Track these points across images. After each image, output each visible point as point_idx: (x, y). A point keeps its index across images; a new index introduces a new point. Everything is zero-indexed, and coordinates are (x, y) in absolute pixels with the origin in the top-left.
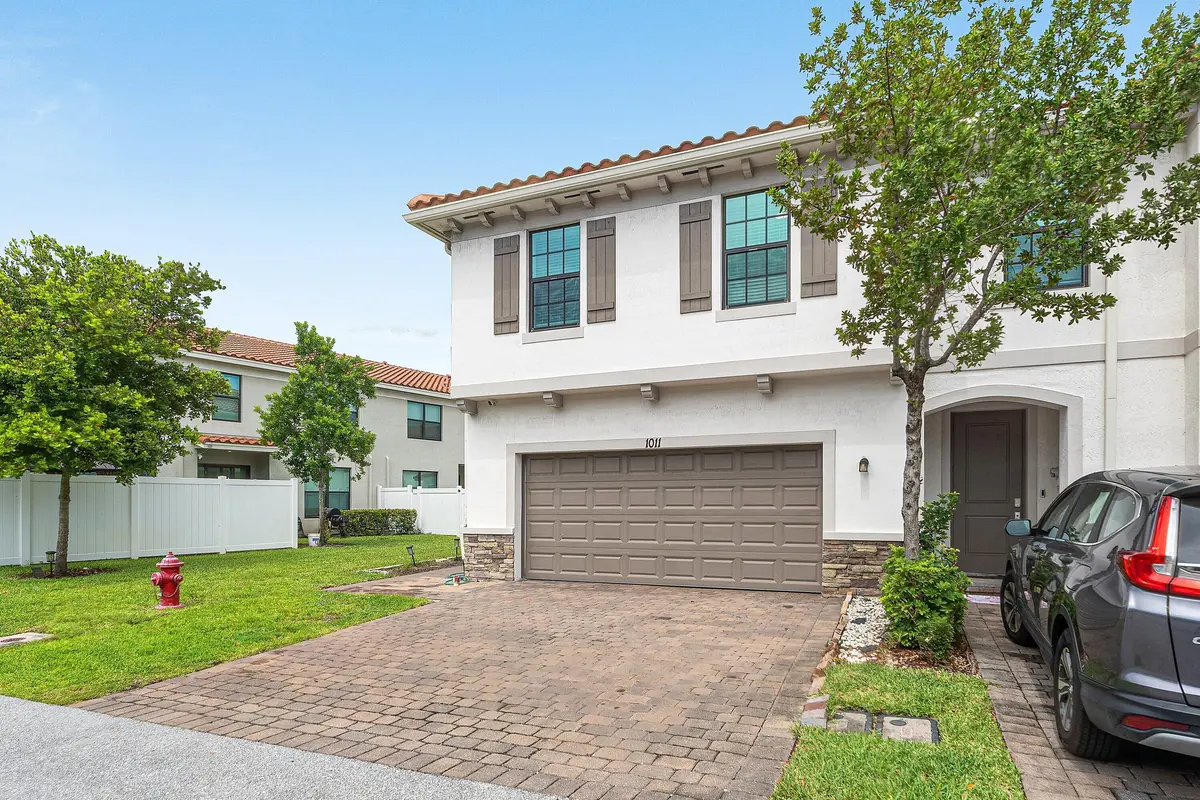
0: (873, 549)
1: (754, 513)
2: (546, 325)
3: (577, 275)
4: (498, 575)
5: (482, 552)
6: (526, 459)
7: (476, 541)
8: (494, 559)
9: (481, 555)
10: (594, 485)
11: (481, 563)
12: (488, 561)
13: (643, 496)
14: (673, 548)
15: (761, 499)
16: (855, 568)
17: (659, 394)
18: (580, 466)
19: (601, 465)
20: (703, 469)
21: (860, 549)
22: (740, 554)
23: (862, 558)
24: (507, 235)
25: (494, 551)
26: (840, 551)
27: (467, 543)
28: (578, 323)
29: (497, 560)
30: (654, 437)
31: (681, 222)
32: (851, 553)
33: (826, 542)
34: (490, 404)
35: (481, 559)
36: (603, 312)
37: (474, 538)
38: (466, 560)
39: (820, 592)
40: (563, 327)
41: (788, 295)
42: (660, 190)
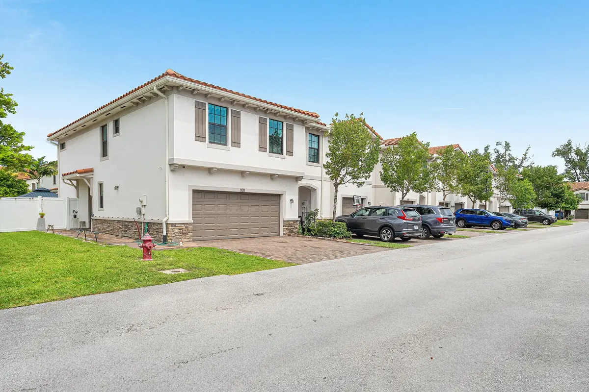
0: (293, 222)
1: (265, 214)
2: (213, 141)
3: (226, 127)
4: (186, 240)
5: (177, 231)
6: (195, 191)
8: (183, 234)
10: (218, 203)
12: (181, 234)
13: (234, 208)
14: (243, 225)
15: (267, 209)
16: (290, 228)
17: (242, 174)
18: (212, 196)
19: (220, 196)
20: (251, 200)
21: (291, 222)
22: (260, 226)
23: (291, 225)
24: (200, 101)
25: (184, 230)
26: (287, 223)
27: (170, 227)
28: (226, 144)
29: (185, 234)
30: (243, 188)
31: (259, 122)
32: (288, 223)
33: (284, 221)
34: (184, 167)
35: (177, 234)
36: (237, 143)
37: (174, 225)
38: (169, 235)
39: (279, 235)
40: (220, 144)
41: (282, 153)
42: (255, 109)
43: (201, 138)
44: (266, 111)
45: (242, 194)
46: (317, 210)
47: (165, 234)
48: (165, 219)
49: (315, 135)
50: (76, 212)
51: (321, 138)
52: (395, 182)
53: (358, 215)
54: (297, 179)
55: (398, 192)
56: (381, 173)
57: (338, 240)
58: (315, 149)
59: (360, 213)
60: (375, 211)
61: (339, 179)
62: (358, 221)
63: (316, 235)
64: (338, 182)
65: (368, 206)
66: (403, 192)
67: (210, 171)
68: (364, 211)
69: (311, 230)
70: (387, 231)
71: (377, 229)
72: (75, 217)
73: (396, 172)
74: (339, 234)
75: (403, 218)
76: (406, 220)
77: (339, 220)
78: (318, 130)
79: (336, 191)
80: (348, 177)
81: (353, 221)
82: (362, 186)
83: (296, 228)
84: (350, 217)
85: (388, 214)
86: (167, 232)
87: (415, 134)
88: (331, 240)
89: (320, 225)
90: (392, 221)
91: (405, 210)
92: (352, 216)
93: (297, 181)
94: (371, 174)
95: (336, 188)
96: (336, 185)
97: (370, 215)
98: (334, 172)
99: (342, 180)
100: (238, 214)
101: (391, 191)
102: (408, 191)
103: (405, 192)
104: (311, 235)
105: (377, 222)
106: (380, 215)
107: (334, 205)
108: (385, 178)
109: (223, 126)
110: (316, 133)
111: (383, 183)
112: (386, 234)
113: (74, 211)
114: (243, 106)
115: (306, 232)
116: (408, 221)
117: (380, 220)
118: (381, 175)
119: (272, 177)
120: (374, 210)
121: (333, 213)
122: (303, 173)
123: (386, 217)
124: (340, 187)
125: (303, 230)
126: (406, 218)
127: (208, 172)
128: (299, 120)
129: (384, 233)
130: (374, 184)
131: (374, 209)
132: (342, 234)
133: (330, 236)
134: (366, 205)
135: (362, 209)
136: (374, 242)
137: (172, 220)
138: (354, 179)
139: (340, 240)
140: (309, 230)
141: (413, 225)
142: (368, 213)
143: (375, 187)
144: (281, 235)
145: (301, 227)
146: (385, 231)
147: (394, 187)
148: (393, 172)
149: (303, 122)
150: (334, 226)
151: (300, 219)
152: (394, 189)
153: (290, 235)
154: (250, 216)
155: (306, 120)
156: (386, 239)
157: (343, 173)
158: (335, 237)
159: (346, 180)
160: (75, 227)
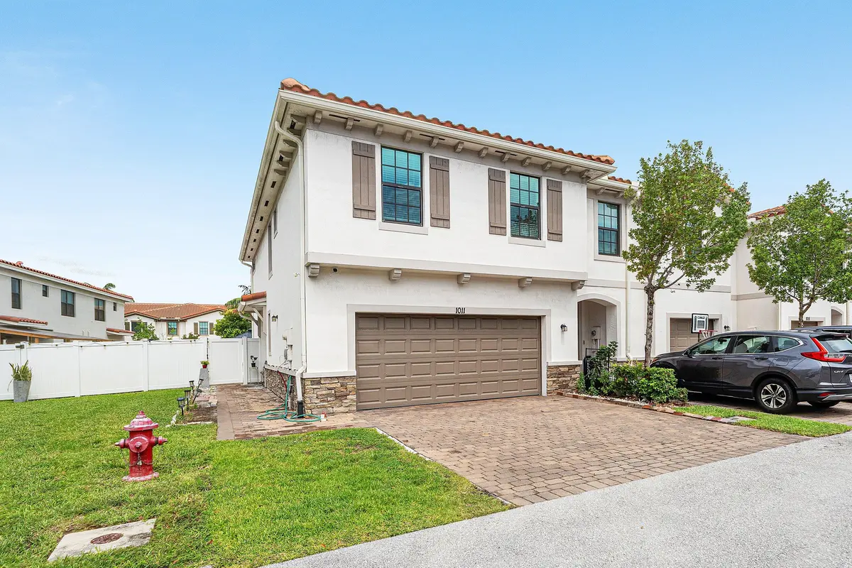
0: (567, 369)
1: (510, 354)
2: (392, 218)
3: (420, 190)
4: (342, 409)
5: (324, 392)
6: (360, 316)
7: (319, 383)
8: (336, 397)
9: (323, 395)
10: (413, 337)
11: (323, 401)
12: (331, 399)
13: (445, 344)
14: (465, 377)
15: (514, 345)
16: (560, 379)
18: (400, 324)
19: (415, 323)
20: (481, 328)
21: (562, 369)
22: (501, 378)
23: (562, 374)
24: (364, 142)
25: (337, 390)
26: (555, 371)
27: (309, 386)
28: (420, 223)
29: (340, 397)
30: (461, 307)
31: (489, 179)
32: (558, 372)
33: (549, 367)
34: (335, 270)
35: (323, 398)
36: (442, 220)
37: (317, 381)
38: (308, 400)
39: (539, 394)
40: (408, 223)
41: (538, 237)
42: (478, 154)
43: (366, 213)
44: (501, 156)
45: (459, 319)
46: (615, 344)
47: (300, 398)
48: (300, 371)
49: (611, 205)
50: (255, 359)
51: (623, 209)
52: (783, 283)
53: (703, 352)
54: (574, 285)
55: (791, 301)
56: (750, 267)
57: (655, 408)
58: (611, 230)
59: (707, 347)
60: (742, 342)
61: (656, 277)
62: (703, 365)
63: (611, 394)
64: (655, 283)
65: (724, 332)
66: (801, 301)
67: (391, 276)
68: (716, 343)
69: (601, 385)
70: (774, 388)
71: (748, 383)
72: (253, 365)
73: (783, 263)
74: (658, 393)
75: (820, 356)
76: (827, 361)
77: (661, 363)
78: (617, 193)
79: (651, 304)
80: (677, 272)
81: (689, 364)
82: (709, 287)
83: (574, 379)
84: (684, 357)
85: (778, 348)
86: (303, 394)
87: (825, 183)
88: (640, 407)
89: (620, 374)
90: (789, 365)
91: (822, 338)
92: (690, 352)
93: (573, 290)
94: (729, 261)
95: (651, 298)
96: (650, 291)
97: (729, 350)
98: (646, 265)
99: (663, 279)
100: (455, 356)
101: (775, 302)
102: (813, 298)
103: (806, 301)
104: (601, 393)
105: (749, 366)
106: (752, 349)
107: (647, 333)
108: (760, 276)
109: (414, 189)
110: (611, 198)
111: (754, 288)
112: (773, 395)
113: (252, 357)
114: (454, 148)
115: (592, 388)
116: (832, 365)
117: (756, 363)
118: (751, 270)
119: (521, 283)
120: (738, 339)
121: (646, 348)
122: (586, 274)
123: (772, 356)
124: (658, 293)
125: (588, 383)
126: (826, 356)
127: (387, 278)
128: (573, 173)
129: (767, 392)
130: (734, 293)
131: (740, 337)
132: (666, 393)
133: (640, 397)
134: (719, 330)
135: (712, 340)
136: (743, 412)
137: (312, 372)
138: (689, 275)
139: (661, 408)
140: (598, 385)
141: (848, 374)
142: (724, 346)
143: (738, 298)
144: (544, 393)
145: (583, 377)
146: (769, 387)
147: (780, 292)
148: (778, 263)
149: (582, 176)
150: (648, 376)
151: (581, 363)
152: (782, 297)
153: (561, 394)
154: (479, 358)
155: (588, 170)
156: (772, 405)
157: (664, 263)
158: (649, 399)
159: (671, 279)
160: (254, 380)
